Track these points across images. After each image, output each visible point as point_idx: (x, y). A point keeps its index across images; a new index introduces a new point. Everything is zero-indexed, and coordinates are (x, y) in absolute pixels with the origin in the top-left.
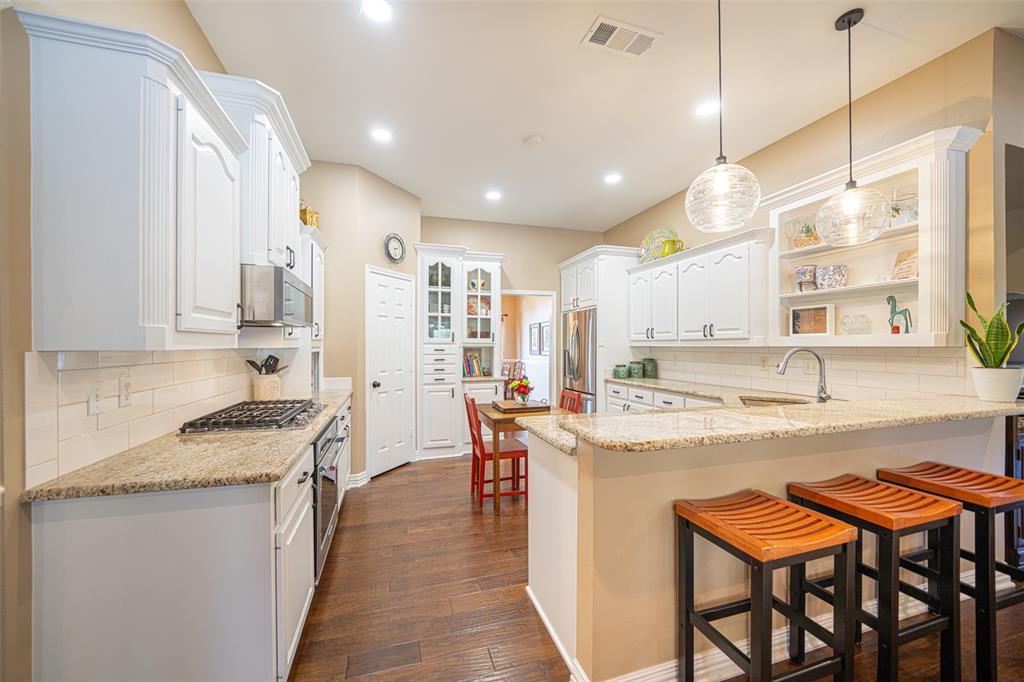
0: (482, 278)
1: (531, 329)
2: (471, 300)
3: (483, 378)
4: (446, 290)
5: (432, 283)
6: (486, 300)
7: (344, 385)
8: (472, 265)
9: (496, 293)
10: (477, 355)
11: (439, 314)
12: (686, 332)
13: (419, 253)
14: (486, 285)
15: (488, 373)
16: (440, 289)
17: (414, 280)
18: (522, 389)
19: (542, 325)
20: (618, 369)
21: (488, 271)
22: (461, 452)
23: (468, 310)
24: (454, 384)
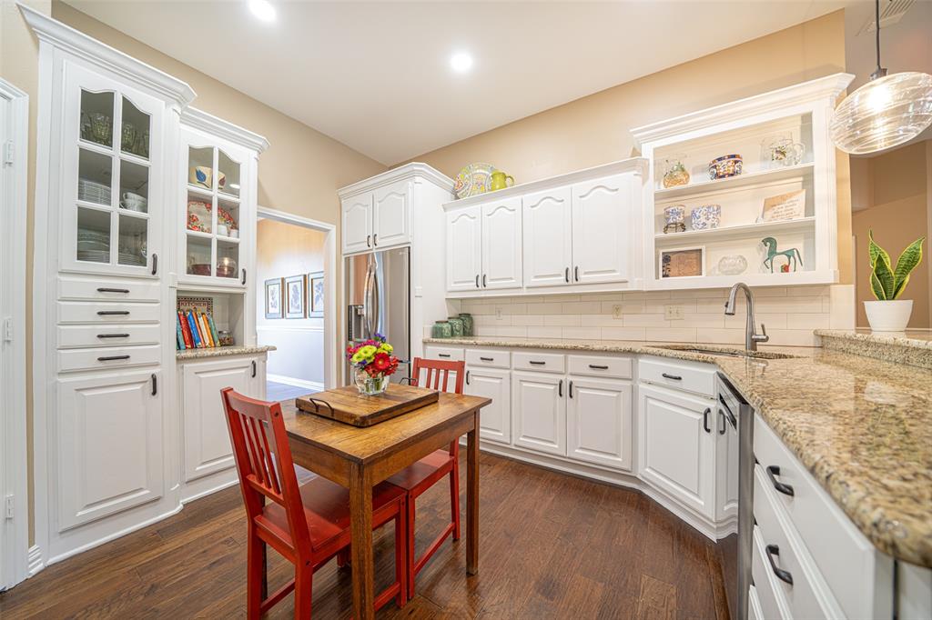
0: (220, 169)
1: (267, 287)
3: (218, 351)
4: (135, 159)
6: (230, 214)
8: (197, 138)
10: (204, 309)
11: (114, 210)
12: (536, 277)
13: (43, 44)
14: (230, 185)
15: (230, 341)
16: (116, 154)
18: (380, 362)
19: (287, 281)
20: (439, 325)
21: (235, 158)
22: (178, 504)
23: (189, 223)
24: (156, 365)
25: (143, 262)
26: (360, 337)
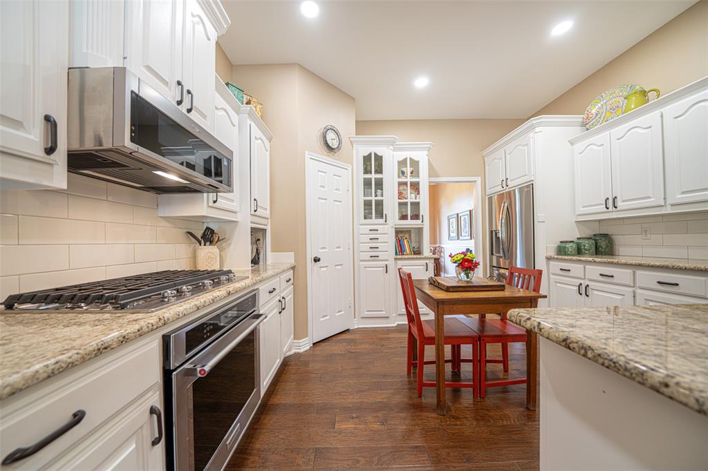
0: (410, 167)
1: (449, 220)
2: (401, 188)
3: (413, 256)
4: (379, 176)
5: (367, 171)
6: (415, 187)
7: (288, 258)
8: (401, 155)
9: (424, 180)
10: (407, 236)
11: (373, 198)
12: (683, 193)
13: (354, 145)
14: (415, 173)
15: (418, 252)
16: (373, 176)
17: (350, 169)
18: (466, 263)
19: (460, 215)
20: (563, 245)
21: (416, 159)
22: (394, 323)
23: (399, 196)
24: (387, 260)
25: (382, 217)
26: (499, 253)
